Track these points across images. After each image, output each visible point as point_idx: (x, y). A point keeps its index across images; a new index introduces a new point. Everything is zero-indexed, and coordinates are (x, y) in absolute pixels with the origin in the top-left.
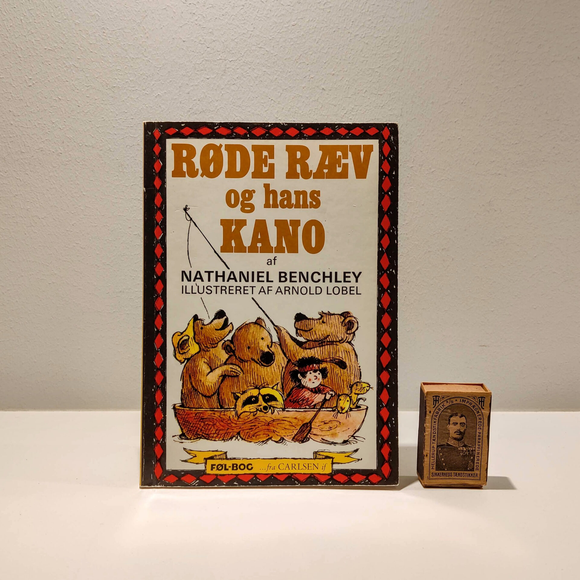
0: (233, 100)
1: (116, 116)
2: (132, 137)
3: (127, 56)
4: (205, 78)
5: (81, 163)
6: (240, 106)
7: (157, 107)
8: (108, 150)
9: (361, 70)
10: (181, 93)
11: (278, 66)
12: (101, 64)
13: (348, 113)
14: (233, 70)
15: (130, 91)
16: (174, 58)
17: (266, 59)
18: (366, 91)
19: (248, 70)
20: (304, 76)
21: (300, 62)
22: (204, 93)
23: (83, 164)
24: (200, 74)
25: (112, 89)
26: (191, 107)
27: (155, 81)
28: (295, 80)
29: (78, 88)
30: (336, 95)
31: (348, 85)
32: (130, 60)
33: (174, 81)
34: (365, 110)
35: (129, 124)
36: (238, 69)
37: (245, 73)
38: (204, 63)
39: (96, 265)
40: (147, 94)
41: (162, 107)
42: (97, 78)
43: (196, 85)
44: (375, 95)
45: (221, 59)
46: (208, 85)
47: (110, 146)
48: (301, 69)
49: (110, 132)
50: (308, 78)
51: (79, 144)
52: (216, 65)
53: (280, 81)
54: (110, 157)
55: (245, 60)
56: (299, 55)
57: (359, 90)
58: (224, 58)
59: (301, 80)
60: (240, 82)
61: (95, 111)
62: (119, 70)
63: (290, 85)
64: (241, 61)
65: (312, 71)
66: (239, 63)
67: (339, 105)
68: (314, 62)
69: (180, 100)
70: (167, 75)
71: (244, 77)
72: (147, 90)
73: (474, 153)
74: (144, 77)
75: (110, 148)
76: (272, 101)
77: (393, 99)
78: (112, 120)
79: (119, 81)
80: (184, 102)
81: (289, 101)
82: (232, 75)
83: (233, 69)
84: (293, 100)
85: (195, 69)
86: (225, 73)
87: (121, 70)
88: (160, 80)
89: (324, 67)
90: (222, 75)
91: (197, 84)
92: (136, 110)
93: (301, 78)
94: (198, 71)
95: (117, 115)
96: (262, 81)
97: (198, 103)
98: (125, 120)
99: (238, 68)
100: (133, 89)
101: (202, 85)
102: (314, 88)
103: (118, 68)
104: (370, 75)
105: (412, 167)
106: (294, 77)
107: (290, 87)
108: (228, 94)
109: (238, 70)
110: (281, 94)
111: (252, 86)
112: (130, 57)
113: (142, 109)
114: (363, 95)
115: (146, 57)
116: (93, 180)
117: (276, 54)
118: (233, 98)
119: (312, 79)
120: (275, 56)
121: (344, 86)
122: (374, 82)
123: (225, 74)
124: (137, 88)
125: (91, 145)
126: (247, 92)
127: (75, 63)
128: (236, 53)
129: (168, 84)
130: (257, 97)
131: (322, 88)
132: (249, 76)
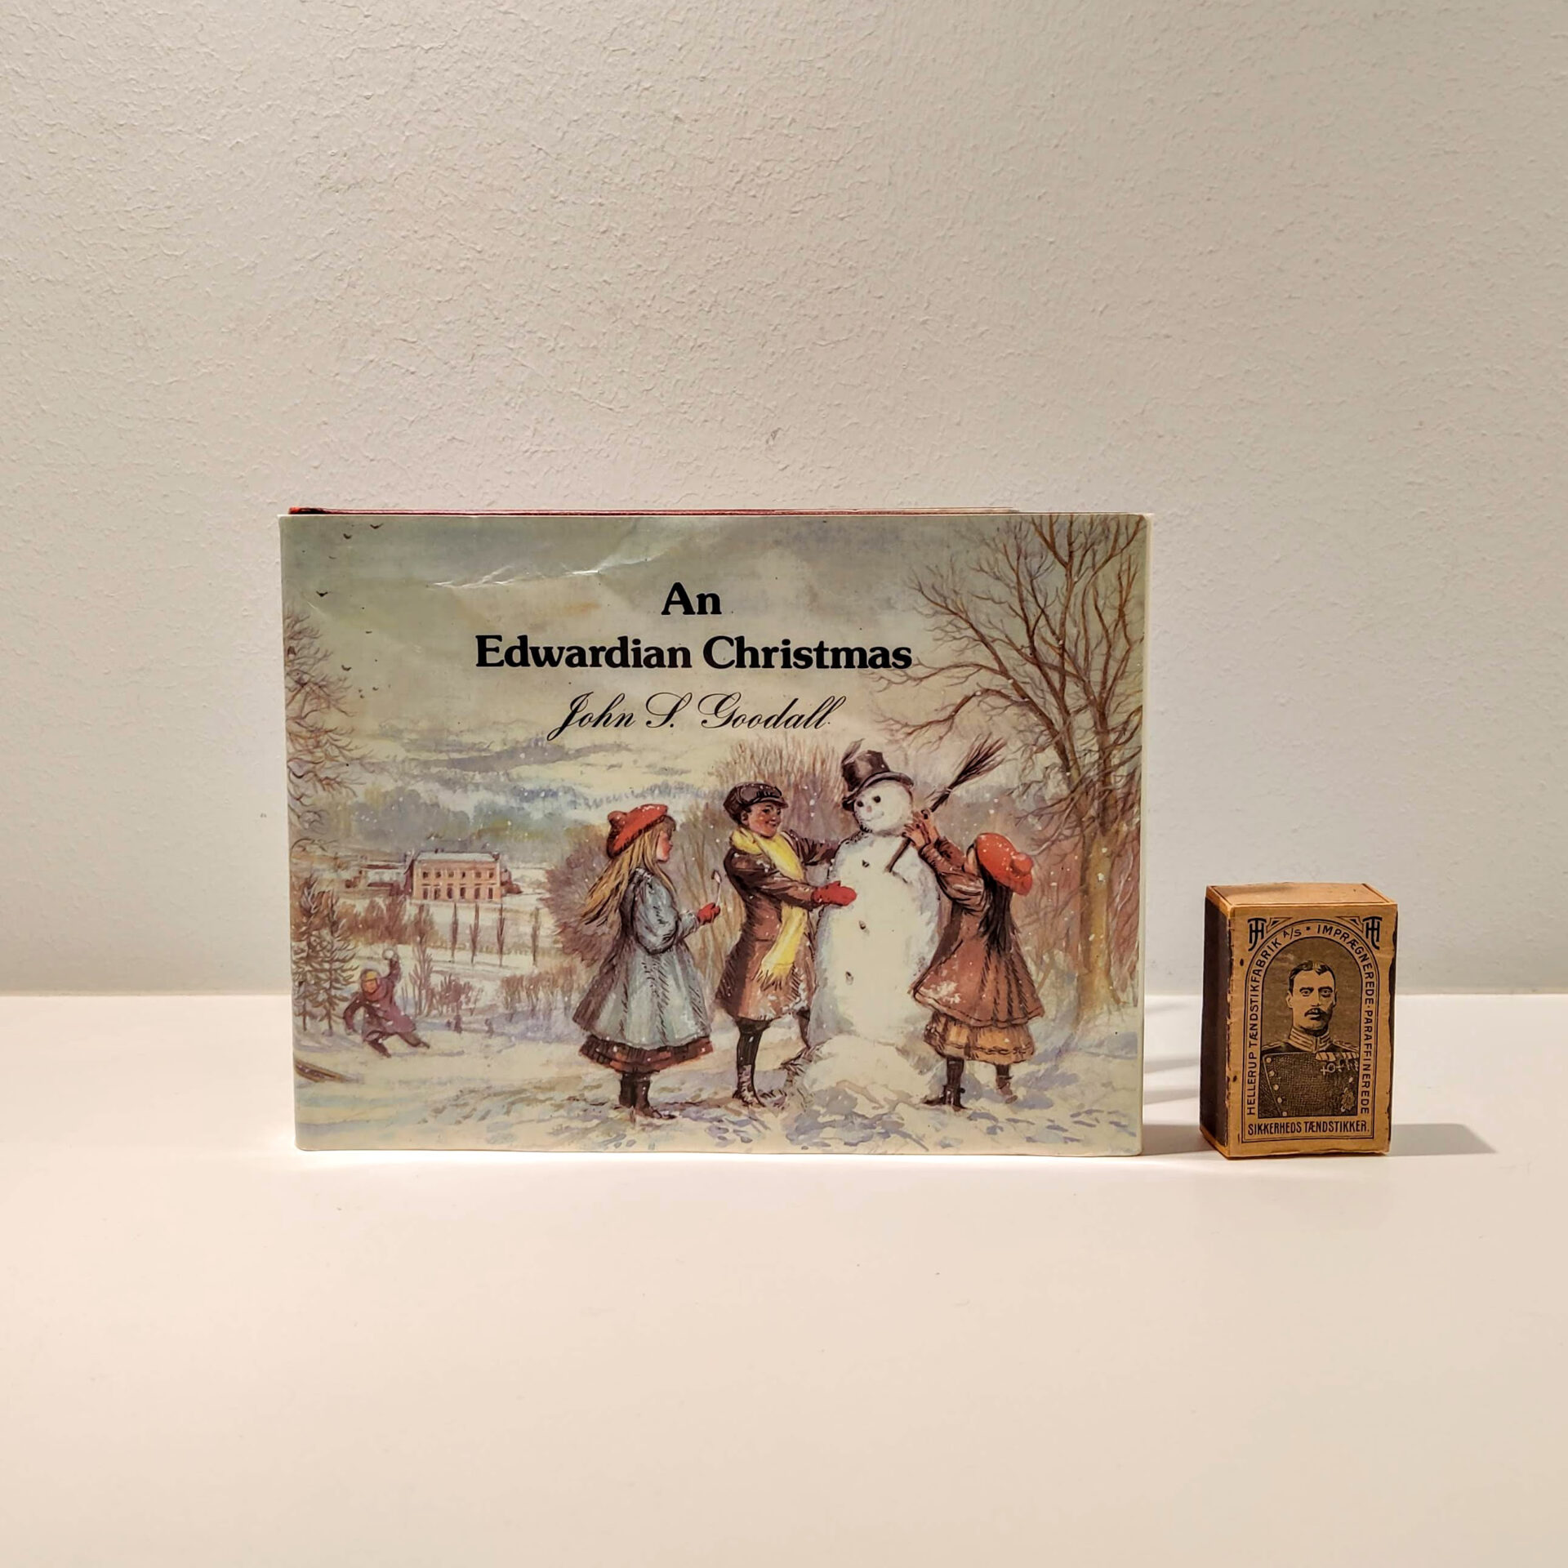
0: (435, 154)
1: (126, 200)
2: (168, 255)
3: (153, 45)
4: (359, 96)
5: (34, 327)
6: (456, 168)
7: (233, 176)
8: (107, 291)
9: (778, 65)
10: (295, 137)
11: (555, 61)
12: (87, 66)
13: (745, 181)
14: (434, 75)
15: (163, 134)
16: (277, 46)
17: (522, 43)
18: (793, 120)
19: (474, 73)
20: (625, 86)
21: (611, 49)
22: (360, 136)
23: (40, 331)
24: (347, 86)
25: (115, 131)
26: (324, 173)
27: (229, 107)
28: (601, 96)
29: (26, 130)
30: (712, 133)
31: (743, 107)
32: (162, 54)
33: (278, 106)
34: (791, 172)
35: (162, 222)
36: (447, 70)
37: (466, 81)
38: (355, 56)
39: (76, 598)
40: (207, 141)
41: (246, 173)
42: (76, 103)
43: (337, 116)
44: (816, 131)
45: (402, 46)
46: (369, 114)
47: (110, 280)
48: (616, 65)
49: (112, 244)
50: (637, 90)
51: (29, 277)
52: (390, 61)
53: (563, 100)
54: (111, 309)
55: (466, 47)
56: (611, 30)
57: (773, 119)
58: (409, 43)
59: (616, 95)
60: (453, 103)
61: (71, 190)
62: (133, 82)
63: (588, 110)
64: (456, 50)
65: (646, 72)
66: (450, 55)
67: (721, 159)
68: (649, 48)
69: (296, 155)
70: (259, 91)
71: (466, 91)
72: (207, 131)
73: (1094, 281)
74: (199, 97)
75: (111, 287)
76: (541, 152)
77: (867, 142)
78: (117, 212)
79: (135, 109)
80: (305, 161)
81: (587, 153)
82: (431, 86)
83: (435, 71)
84: (598, 148)
85: (334, 73)
86: (412, 81)
87: (138, 82)
88: (241, 106)
89: (677, 60)
90: (406, 88)
91: (338, 112)
92: (178, 185)
93: (616, 91)
94: (341, 78)
95: (129, 199)
96: (511, 101)
97: (343, 162)
98: (151, 210)
99: (447, 66)
100: (170, 130)
101: (353, 115)
102: (654, 116)
103: (132, 76)
104: (802, 79)
105: (924, 322)
106: (597, 88)
107: (588, 114)
108: (422, 136)
109: (447, 74)
110: (564, 133)
111: (485, 115)
112: (162, 46)
113: (193, 181)
114: (785, 132)
115: (202, 44)
116: (68, 371)
117: (546, 29)
118: (437, 147)
119: (646, 92)
120: (546, 32)
121: (733, 110)
122: (813, 97)
123: (411, 84)
124: (179, 128)
125: (60, 279)
126: (473, 130)
127: (18, 66)
128: (439, 27)
129: (263, 115)
130: (499, 144)
131: (672, 117)
132: (478, 88)
